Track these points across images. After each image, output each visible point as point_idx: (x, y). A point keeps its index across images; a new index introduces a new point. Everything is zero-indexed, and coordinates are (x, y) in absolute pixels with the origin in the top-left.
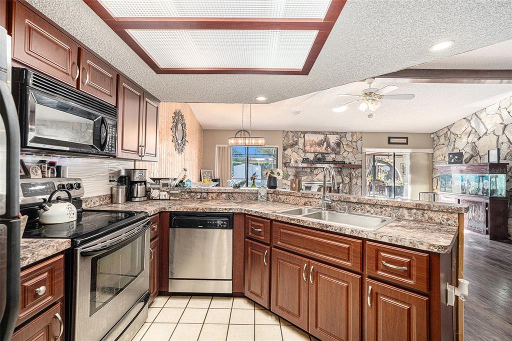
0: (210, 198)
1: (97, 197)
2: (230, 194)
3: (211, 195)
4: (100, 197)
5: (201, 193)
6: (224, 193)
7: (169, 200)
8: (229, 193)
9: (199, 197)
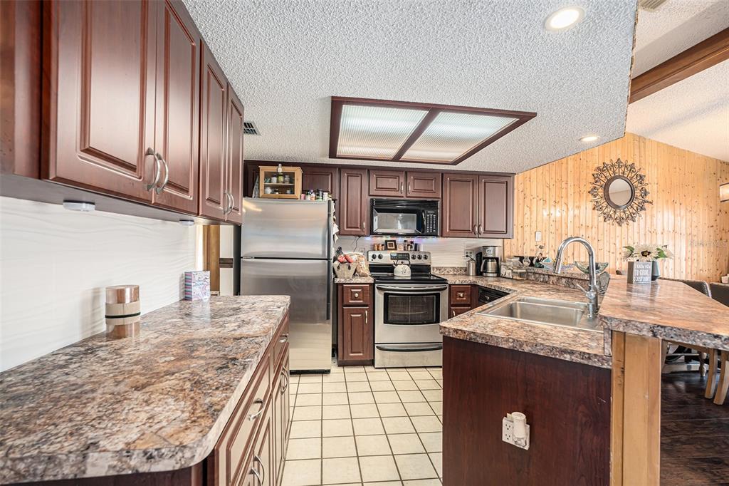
0: (551, 282)
1: (451, 268)
2: (570, 280)
3: (552, 278)
4: (454, 268)
5: (544, 275)
6: (564, 277)
7: (512, 279)
8: (569, 278)
9: (542, 280)
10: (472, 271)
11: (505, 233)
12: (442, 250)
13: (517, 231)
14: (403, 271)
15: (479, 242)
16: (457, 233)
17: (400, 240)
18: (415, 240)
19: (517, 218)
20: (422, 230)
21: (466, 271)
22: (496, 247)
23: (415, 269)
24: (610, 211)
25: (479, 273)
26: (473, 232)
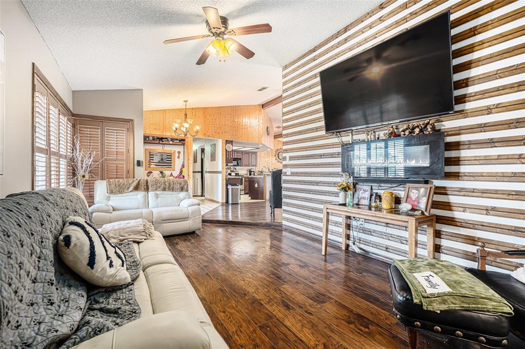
4: (244, 173)
10: (248, 175)
11: (255, 166)
12: (241, 169)
13: (258, 165)
14: (233, 174)
15: (250, 168)
16: (246, 165)
17: (232, 167)
18: (235, 167)
19: (258, 162)
20: (238, 165)
21: (247, 175)
22: (253, 169)
23: (236, 174)
24: (279, 160)
25: (250, 175)
26: (248, 165)
